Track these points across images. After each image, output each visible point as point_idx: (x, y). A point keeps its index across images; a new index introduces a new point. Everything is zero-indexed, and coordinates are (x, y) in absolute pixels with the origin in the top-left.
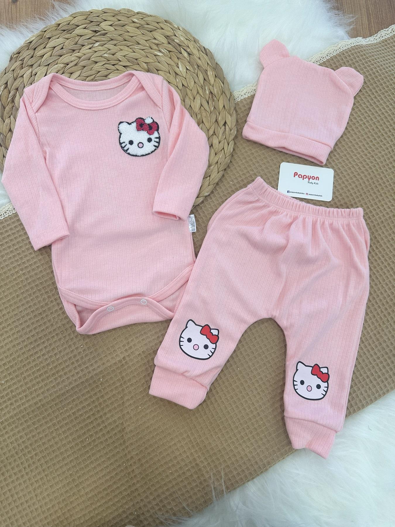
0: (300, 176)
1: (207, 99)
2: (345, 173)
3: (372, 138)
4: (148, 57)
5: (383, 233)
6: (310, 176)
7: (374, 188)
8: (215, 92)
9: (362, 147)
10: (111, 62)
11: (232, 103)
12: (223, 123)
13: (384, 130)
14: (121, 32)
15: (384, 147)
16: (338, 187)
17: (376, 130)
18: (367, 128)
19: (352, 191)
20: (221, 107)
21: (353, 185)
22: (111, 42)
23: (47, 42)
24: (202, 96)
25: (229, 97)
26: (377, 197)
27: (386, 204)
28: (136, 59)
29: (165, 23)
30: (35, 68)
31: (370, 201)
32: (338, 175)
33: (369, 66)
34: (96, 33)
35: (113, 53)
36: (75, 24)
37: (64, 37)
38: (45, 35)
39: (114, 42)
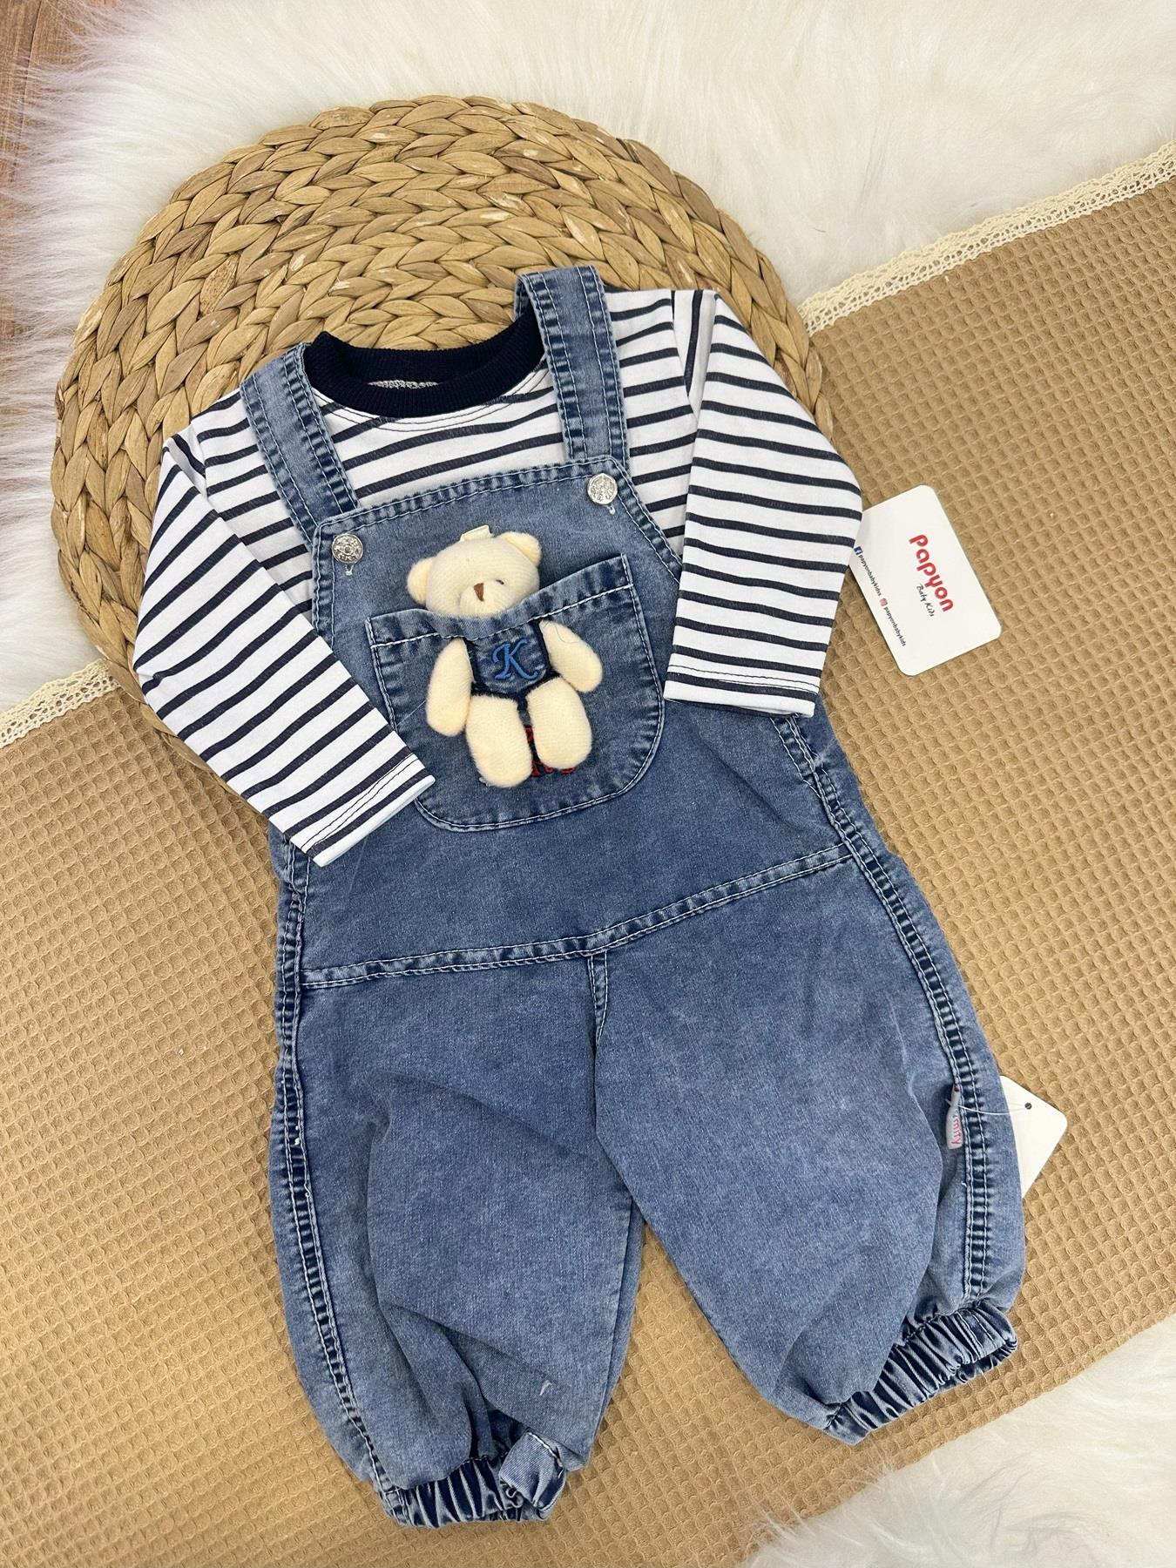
4: (466, 239)
8: (712, 268)
10: (364, 299)
14: (355, 193)
22: (339, 236)
23: (143, 313)
25: (756, 269)
28: (436, 261)
29: (472, 111)
30: (146, 410)
34: (280, 224)
35: (358, 269)
36: (202, 220)
37: (189, 274)
38: (125, 292)
39: (348, 233)
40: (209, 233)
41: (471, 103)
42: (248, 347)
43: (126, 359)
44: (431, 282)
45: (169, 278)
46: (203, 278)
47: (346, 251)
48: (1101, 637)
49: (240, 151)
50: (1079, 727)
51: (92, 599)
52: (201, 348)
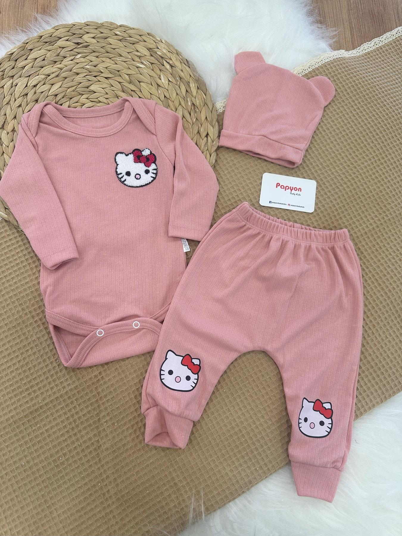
0: (282, 187)
1: (190, 110)
2: (327, 184)
3: (354, 149)
4: (130, 69)
5: (367, 244)
6: (293, 187)
7: (357, 199)
8: (198, 104)
9: (345, 158)
10: (93, 73)
11: (214, 114)
12: (205, 134)
13: (366, 141)
14: (104, 45)
15: (367, 158)
16: (321, 198)
17: (359, 141)
18: (350, 139)
19: (334, 202)
20: (203, 118)
21: (336, 196)
22: (94, 54)
23: (29, 54)
24: (185, 107)
25: (211, 109)
26: (360, 208)
27: (370, 215)
28: (118, 71)
29: (148, 36)
30: (15, 79)
31: (353, 212)
32: (321, 186)
33: (351, 78)
34: (78, 45)
35: (95, 65)
36: (57, 36)
37: (46, 48)
38: (27, 46)
39: (97, 54)
40: (58, 40)
41: (149, 34)
42: (53, 73)
43: (17, 63)
44: (114, 76)
45: (40, 47)
46: (50, 51)
47: (94, 59)
49: (78, 22)
52: (40, 68)
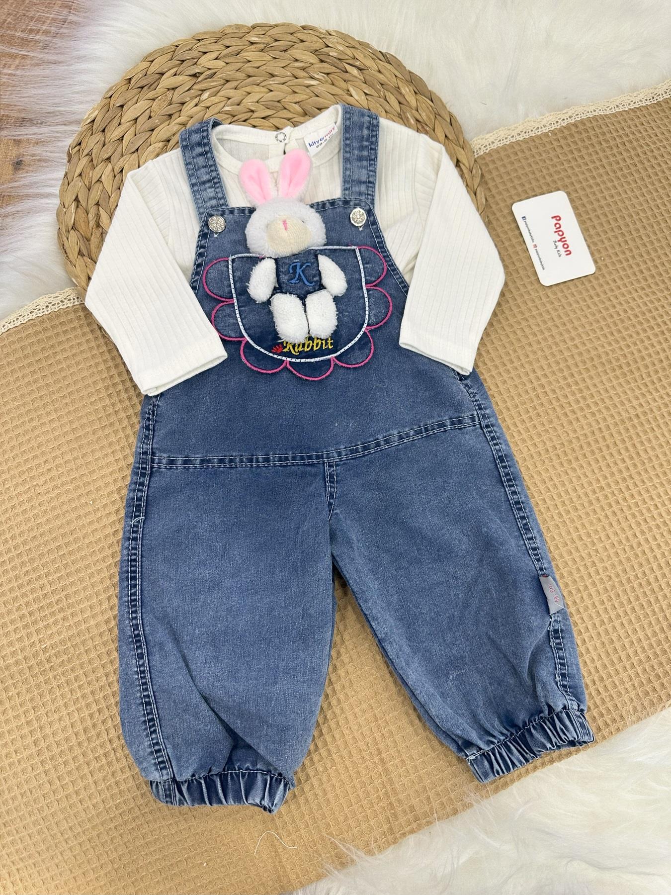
4: (296, 93)
8: (425, 118)
10: (239, 116)
14: (239, 65)
22: (228, 85)
23: (120, 114)
25: (449, 121)
28: (279, 102)
29: (305, 31)
30: (116, 161)
34: (198, 77)
35: (237, 101)
36: (156, 72)
37: (147, 97)
38: (112, 103)
39: (234, 84)
40: (160, 78)
41: (304, 28)
42: (174, 135)
43: (108, 135)
44: (274, 112)
45: (136, 98)
46: (154, 100)
47: (231, 93)
48: (627, 323)
49: (181, 40)
50: (614, 370)
51: (73, 254)
52: (149, 133)
